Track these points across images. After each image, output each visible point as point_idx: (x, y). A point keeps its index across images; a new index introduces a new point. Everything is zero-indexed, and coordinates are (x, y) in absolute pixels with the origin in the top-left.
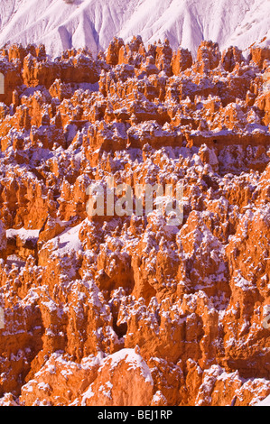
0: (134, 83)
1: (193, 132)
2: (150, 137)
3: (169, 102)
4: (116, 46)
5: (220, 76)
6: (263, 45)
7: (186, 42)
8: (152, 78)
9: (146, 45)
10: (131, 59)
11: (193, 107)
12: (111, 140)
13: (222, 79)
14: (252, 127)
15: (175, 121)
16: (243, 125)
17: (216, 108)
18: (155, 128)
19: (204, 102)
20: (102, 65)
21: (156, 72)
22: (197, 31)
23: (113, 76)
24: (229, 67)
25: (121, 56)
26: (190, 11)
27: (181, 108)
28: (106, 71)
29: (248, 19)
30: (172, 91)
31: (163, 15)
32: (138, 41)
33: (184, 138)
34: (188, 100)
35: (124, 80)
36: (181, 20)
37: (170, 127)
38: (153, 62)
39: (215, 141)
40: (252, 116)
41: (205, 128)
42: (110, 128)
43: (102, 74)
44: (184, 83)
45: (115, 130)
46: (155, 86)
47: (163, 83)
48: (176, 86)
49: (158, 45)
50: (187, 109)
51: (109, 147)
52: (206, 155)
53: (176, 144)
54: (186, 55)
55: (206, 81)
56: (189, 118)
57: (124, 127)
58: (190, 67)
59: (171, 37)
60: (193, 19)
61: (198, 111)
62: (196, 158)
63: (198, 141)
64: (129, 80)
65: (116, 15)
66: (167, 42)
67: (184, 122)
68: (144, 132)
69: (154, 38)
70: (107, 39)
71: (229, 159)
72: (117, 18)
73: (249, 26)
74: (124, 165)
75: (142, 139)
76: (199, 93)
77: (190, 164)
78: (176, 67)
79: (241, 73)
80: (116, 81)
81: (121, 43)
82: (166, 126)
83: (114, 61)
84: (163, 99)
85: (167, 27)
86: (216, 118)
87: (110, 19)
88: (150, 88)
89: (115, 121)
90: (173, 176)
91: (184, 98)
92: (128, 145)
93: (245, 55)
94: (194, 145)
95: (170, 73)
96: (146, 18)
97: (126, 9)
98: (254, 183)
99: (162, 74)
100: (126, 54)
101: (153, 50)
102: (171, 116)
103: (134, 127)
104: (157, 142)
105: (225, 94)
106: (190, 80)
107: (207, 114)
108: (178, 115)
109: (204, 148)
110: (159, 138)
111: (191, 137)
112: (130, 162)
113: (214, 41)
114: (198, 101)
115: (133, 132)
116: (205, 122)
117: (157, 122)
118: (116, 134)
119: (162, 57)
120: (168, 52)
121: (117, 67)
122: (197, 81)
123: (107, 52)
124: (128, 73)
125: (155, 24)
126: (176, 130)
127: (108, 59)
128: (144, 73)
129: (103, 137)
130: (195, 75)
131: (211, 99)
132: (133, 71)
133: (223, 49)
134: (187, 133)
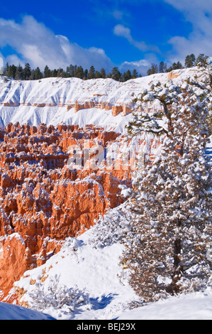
0: (17, 138)
1: (38, 155)
2: (23, 157)
3: (29, 145)
4: (10, 126)
5: (47, 136)
6: (62, 124)
7: (35, 124)
8: (23, 136)
9: (21, 125)
10: (16, 130)
11: (38, 146)
12: (9, 159)
13: (48, 137)
14: (58, 153)
15: (31, 151)
16: (55, 152)
17: (46, 146)
18: (24, 154)
19: (41, 144)
20: (5, 132)
21: (24, 134)
22: (39, 120)
23: (9, 136)
24: (50, 132)
25: (12, 129)
26: (36, 113)
27: (34, 147)
28: (7, 134)
29: (56, 115)
30: (30, 141)
31: (27, 114)
32: (18, 123)
33: (35, 157)
34: (36, 144)
35: (13, 138)
36: (33, 116)
37: (30, 154)
38: (23, 131)
39: (46, 158)
40: (58, 149)
41: (42, 153)
42: (8, 154)
43: (5, 135)
44: (34, 138)
45: (10, 155)
46: (24, 139)
47: (27, 138)
48: (31, 139)
49: (25, 125)
50: (36, 147)
51: (8, 161)
52: (42, 163)
53: (32, 160)
54: (35, 128)
55: (42, 137)
56: (36, 150)
57: (13, 154)
58: (36, 132)
59: (30, 122)
60: (37, 115)
61: (39, 148)
62: (39, 164)
63: (40, 158)
64: (15, 137)
65: (10, 114)
66: (28, 124)
67: (35, 152)
68: (20, 156)
69: (24, 122)
70: (7, 123)
71: (51, 164)
72: (10, 116)
73: (57, 118)
74: (13, 168)
75: (20, 158)
76: (40, 141)
77: (37, 166)
78: (32, 132)
79: (54, 134)
80: (10, 138)
81: (12, 124)
82: (28, 153)
83: (9, 131)
84: (27, 144)
85: (28, 119)
86: (46, 150)
87: (8, 116)
88: (22, 140)
89: (10, 152)
90: (31, 171)
91: (34, 143)
92: (15, 160)
93: (55, 128)
94: (38, 160)
95: (29, 134)
96: (21, 115)
97: (13, 112)
98: (59, 172)
99: (27, 135)
100: (14, 128)
101: (23, 127)
102: (30, 149)
103: (17, 154)
104: (25, 159)
105: (49, 141)
106: (37, 137)
107: (43, 149)
108: (33, 149)
109: (42, 160)
110: (26, 157)
111: (37, 157)
112: (16, 166)
113: (45, 123)
114: (39, 144)
115: (17, 156)
116: (42, 151)
117: (25, 152)
118: (10, 157)
119: (26, 129)
120: (28, 127)
121: (10, 133)
122: (39, 137)
123: (7, 128)
124: (14, 135)
125: (24, 118)
126: (32, 154)
127: (7, 130)
128: (20, 135)
129: (6, 158)
130: (38, 135)
131: (44, 143)
132: (16, 134)
133: (48, 126)
134: (36, 155)
